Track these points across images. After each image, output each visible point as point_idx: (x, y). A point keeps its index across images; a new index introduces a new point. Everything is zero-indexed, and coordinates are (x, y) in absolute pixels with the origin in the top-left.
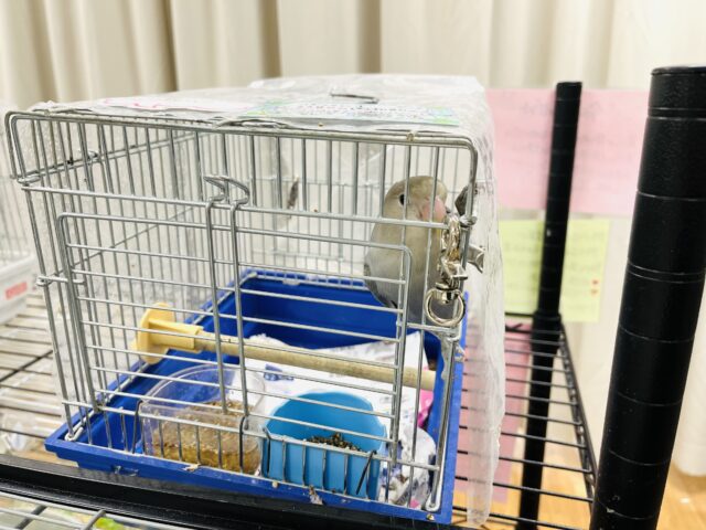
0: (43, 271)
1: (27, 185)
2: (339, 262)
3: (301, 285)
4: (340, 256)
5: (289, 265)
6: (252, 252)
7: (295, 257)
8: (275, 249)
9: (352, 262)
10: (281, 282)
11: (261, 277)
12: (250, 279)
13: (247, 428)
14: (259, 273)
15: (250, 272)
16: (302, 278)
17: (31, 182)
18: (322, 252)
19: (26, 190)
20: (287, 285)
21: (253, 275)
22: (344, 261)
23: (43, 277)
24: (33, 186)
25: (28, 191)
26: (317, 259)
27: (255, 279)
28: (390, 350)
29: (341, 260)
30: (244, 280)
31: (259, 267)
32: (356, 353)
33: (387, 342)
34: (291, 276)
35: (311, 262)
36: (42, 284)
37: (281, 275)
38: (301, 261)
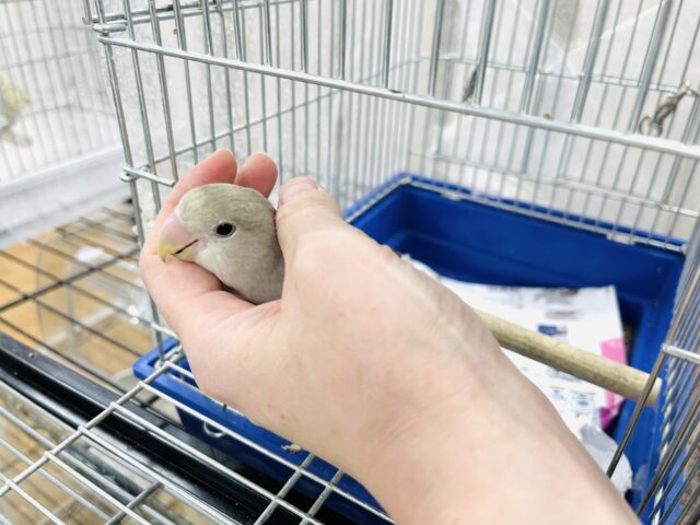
0: (129, 160)
1: (105, 35)
2: (521, 179)
3: (464, 201)
4: (524, 172)
5: (453, 178)
6: (409, 153)
7: (463, 164)
8: (439, 150)
9: (538, 182)
10: (438, 194)
11: (416, 184)
12: (403, 186)
14: (415, 179)
15: (402, 175)
16: (466, 191)
17: (113, 31)
19: (104, 43)
20: (446, 199)
21: (406, 180)
22: (529, 180)
23: (128, 169)
24: (116, 38)
25: (108, 45)
26: (491, 171)
27: (408, 186)
28: (568, 303)
29: (524, 176)
30: (394, 186)
31: (415, 170)
32: (521, 298)
33: (565, 290)
34: (453, 188)
35: (483, 175)
36: (127, 178)
37: (440, 185)
38: (469, 172)
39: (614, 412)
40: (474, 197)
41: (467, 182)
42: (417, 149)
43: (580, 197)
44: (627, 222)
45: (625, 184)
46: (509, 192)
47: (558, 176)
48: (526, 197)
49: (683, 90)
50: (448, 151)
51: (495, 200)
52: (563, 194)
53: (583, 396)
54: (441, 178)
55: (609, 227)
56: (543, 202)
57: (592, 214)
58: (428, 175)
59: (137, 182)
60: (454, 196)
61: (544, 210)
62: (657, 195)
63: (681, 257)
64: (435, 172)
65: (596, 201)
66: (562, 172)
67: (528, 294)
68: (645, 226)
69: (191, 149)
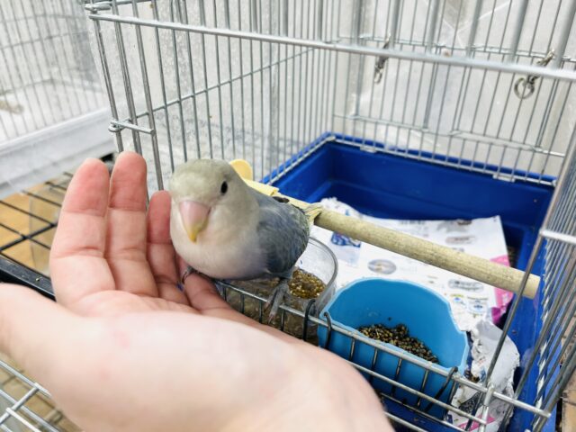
0: (115, 115)
1: (95, 12)
2: (423, 133)
3: (378, 153)
4: (425, 127)
5: (369, 136)
6: (333, 116)
7: (376, 123)
8: (357, 114)
9: (437, 134)
10: (358, 148)
11: (339, 141)
12: (328, 143)
13: (313, 315)
14: (338, 137)
15: (329, 135)
16: (381, 146)
17: (101, 9)
18: (406, 121)
19: (94, 19)
20: (364, 152)
21: (332, 138)
22: (429, 133)
23: (115, 122)
24: (103, 14)
25: (96, 20)
26: (399, 127)
27: (333, 143)
28: (464, 231)
29: (426, 130)
30: (322, 143)
31: (338, 131)
32: (426, 228)
33: (461, 221)
34: (369, 143)
35: (393, 131)
36: (114, 129)
37: (359, 141)
38: (382, 129)
39: (503, 311)
40: (386, 150)
41: (380, 138)
42: (339, 113)
43: (470, 146)
44: (508, 164)
45: (505, 134)
46: (414, 145)
47: (453, 130)
48: (427, 148)
49: (549, 55)
50: (364, 112)
51: (403, 151)
52: (456, 143)
53: (478, 301)
54: (359, 136)
55: (494, 168)
56: (441, 151)
57: (481, 159)
58: (349, 134)
59: (122, 132)
60: (371, 149)
61: (442, 158)
62: (531, 141)
63: (552, 189)
64: (354, 131)
65: (483, 148)
66: (456, 127)
67: (431, 225)
68: (522, 167)
69: (163, 108)
